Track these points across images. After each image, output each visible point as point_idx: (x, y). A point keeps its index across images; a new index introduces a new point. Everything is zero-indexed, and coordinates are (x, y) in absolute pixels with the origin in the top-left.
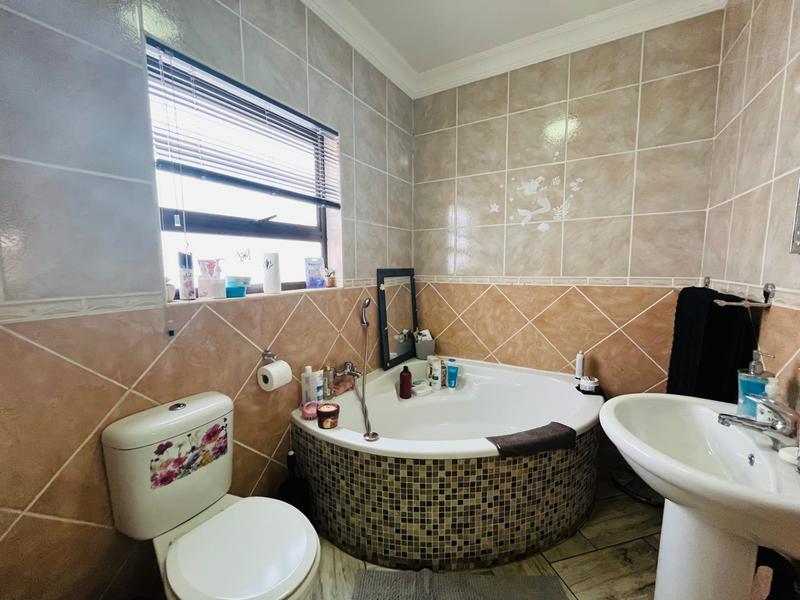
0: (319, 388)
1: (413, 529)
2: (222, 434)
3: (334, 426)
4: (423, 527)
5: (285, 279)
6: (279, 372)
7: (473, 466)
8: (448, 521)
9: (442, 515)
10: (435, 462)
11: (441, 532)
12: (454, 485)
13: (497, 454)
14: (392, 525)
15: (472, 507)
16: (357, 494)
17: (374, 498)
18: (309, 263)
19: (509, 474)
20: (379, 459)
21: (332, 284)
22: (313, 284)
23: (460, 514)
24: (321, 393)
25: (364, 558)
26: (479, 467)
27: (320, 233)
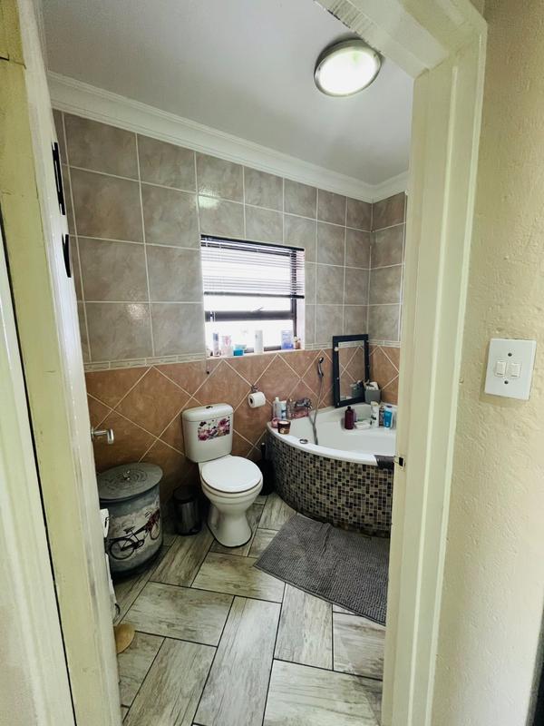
0: (283, 411)
1: (323, 498)
2: (227, 424)
3: (286, 433)
4: (328, 499)
5: (267, 344)
6: (259, 398)
7: (360, 469)
8: (343, 500)
9: (339, 494)
10: (336, 461)
11: (339, 505)
12: (348, 478)
13: (376, 464)
14: (311, 493)
15: (359, 494)
16: (294, 473)
17: (302, 476)
18: (284, 334)
19: (386, 480)
20: (305, 454)
21: (298, 347)
22: (286, 346)
23: (351, 497)
24: (284, 414)
25: (296, 509)
26: (365, 470)
27: (292, 315)
